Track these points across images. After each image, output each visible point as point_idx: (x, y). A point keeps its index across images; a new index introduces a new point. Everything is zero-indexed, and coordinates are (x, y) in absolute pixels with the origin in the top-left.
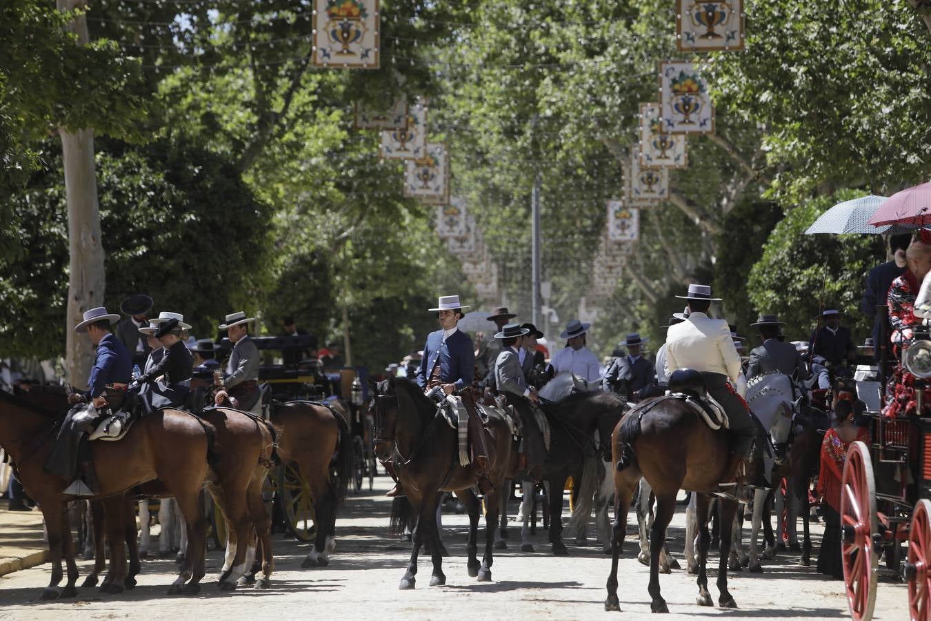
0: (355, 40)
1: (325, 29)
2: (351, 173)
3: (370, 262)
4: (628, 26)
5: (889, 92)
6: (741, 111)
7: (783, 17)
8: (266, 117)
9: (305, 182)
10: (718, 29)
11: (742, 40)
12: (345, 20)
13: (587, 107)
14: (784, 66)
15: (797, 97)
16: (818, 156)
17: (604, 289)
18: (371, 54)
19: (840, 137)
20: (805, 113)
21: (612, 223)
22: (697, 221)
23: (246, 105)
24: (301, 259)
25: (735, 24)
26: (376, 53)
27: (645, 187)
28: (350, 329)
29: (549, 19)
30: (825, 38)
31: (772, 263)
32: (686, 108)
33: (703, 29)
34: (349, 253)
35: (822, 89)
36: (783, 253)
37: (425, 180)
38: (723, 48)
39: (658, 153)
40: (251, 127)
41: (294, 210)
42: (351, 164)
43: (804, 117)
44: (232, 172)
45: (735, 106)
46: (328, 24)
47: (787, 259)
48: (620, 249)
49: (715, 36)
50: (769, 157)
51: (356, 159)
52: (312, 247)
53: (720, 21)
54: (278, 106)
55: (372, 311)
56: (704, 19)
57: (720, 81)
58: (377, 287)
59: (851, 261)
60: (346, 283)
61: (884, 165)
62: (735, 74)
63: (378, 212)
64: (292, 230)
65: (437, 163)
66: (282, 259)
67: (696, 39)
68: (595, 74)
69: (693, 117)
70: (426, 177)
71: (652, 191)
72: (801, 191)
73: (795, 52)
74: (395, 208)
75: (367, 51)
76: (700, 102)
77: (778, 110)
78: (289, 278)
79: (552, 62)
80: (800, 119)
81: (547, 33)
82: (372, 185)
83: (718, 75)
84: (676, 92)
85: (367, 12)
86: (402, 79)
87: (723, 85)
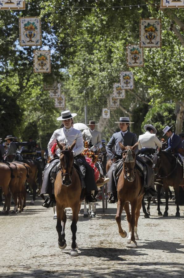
0: (44, 66)
1: (37, 63)
2: (42, 102)
3: (46, 124)
4: (110, 64)
5: (180, 77)
6: (143, 82)
7: (154, 58)
8: (22, 87)
9: (31, 104)
10: (137, 61)
11: (144, 64)
12: (42, 60)
13: (100, 84)
14: (154, 70)
15: (158, 78)
16: (163, 93)
17: (100, 130)
18: (49, 69)
19: (169, 88)
20: (159, 82)
21: (103, 114)
22: (126, 112)
23: (17, 84)
24: (30, 123)
25: (142, 60)
26: (50, 69)
27: (114, 104)
28: (41, 141)
29: (90, 63)
30: (164, 63)
31: (147, 122)
32: (127, 83)
33: (134, 61)
34: (41, 122)
35: (164, 76)
36: (150, 119)
37: (60, 104)
38: (139, 66)
39: (118, 95)
40: (18, 89)
41: (29, 111)
42: (42, 100)
43: (159, 84)
44: (14, 100)
45: (141, 81)
46: (38, 62)
47: (151, 120)
48: (105, 120)
49: (136, 63)
50: (150, 94)
51: (43, 99)
52: (33, 120)
53: (138, 59)
54: (24, 84)
55: (46, 136)
56: (134, 59)
57: (138, 75)
58: (48, 130)
59: (167, 121)
60: (40, 130)
61: (180, 95)
62: (142, 72)
63: (48, 112)
64: (28, 116)
65: (63, 99)
66: (26, 123)
67: (132, 64)
68: (102, 76)
69: (128, 85)
70: (60, 103)
71: (115, 105)
72: (158, 102)
73: (157, 67)
74: (52, 111)
75: (48, 68)
76: (130, 81)
77: (153, 81)
78: (28, 128)
79: (91, 73)
80: (158, 84)
81: (90, 66)
82: (47, 105)
83: (137, 73)
84: (124, 79)
85: (48, 58)
86: (55, 77)
87: (139, 75)
